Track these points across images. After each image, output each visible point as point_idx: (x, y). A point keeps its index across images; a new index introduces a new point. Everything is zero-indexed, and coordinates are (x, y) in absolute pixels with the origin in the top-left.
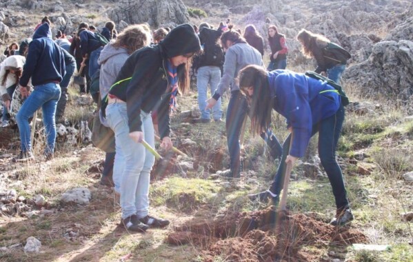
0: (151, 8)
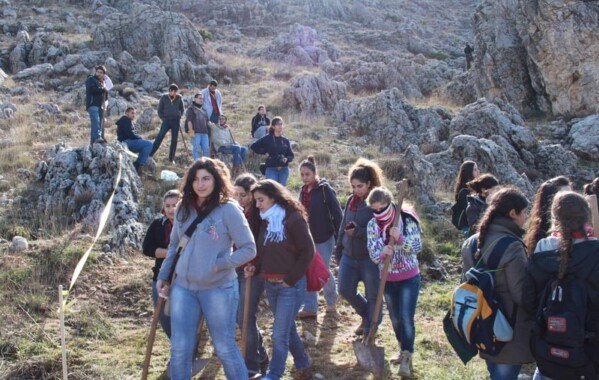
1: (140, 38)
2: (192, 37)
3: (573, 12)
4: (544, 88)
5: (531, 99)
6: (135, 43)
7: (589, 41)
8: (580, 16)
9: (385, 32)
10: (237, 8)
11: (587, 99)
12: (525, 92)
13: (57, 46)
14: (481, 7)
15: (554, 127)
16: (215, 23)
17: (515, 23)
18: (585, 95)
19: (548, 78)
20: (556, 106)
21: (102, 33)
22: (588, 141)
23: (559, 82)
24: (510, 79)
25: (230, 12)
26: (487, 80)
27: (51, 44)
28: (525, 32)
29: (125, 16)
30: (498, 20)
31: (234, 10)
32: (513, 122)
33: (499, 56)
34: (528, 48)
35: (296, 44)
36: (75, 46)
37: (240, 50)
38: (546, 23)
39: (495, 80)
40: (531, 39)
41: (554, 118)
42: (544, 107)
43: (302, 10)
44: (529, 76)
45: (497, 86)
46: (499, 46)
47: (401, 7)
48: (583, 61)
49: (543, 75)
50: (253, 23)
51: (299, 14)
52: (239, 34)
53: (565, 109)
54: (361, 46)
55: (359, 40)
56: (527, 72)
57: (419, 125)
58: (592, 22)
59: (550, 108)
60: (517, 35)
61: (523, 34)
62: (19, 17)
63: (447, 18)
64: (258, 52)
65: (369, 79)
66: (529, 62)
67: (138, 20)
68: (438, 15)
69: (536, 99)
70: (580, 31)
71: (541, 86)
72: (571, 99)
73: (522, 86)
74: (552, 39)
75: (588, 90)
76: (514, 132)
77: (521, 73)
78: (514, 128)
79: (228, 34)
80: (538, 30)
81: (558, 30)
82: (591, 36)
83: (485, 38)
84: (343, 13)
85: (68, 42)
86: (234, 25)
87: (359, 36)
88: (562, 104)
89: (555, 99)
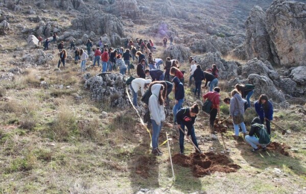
0: (100, 22)
1: (94, 25)
2: (119, 25)
3: (291, 22)
4: (277, 54)
5: (271, 58)
6: (91, 27)
7: (297, 35)
8: (294, 24)
9: (196, 24)
10: (131, 12)
11: (295, 59)
12: (268, 55)
13: (57, 28)
14: (250, 18)
15: (283, 70)
16: (121, 18)
17: (265, 26)
18: (295, 57)
19: (279, 49)
20: (282, 61)
21: (77, 22)
22: (300, 77)
23: (284, 51)
24: (262, 49)
25: (128, 13)
26: (252, 49)
27: (54, 27)
28: (270, 30)
29: (87, 15)
30: (257, 24)
31: (129, 13)
32: (269, 68)
33: (258, 39)
34: (271, 37)
35: (161, 29)
36: (64, 28)
37: (135, 31)
38: (279, 26)
39: (255, 49)
40: (272, 33)
41: (282, 66)
42: (277, 62)
43: (158, 13)
44: (270, 48)
45: (256, 52)
46: (258, 35)
47: (202, 12)
48: (294, 43)
49: (277, 47)
50: (138, 19)
51: (158, 14)
52: (133, 23)
53: (286, 63)
54: (186, 30)
55: (185, 27)
56: (269, 46)
57: (228, 68)
58: (299, 27)
59: (279, 62)
60: (265, 30)
61: (269, 30)
62: (37, 14)
63: (221, 18)
64: (144, 32)
65: (199, 47)
66: (270, 42)
67: (93, 17)
68: (218, 17)
69: (273, 58)
70: (294, 30)
71: (275, 52)
72: (289, 58)
73: (267, 52)
74: (282, 33)
75: (296, 55)
76: (270, 73)
77: (267, 47)
78: (270, 71)
79: (127, 23)
80: (275, 29)
81: (284, 30)
82: (298, 33)
83: (251, 31)
84: (177, 15)
85: (61, 26)
86: (130, 19)
87: (185, 25)
88: (284, 61)
89: (281, 58)
